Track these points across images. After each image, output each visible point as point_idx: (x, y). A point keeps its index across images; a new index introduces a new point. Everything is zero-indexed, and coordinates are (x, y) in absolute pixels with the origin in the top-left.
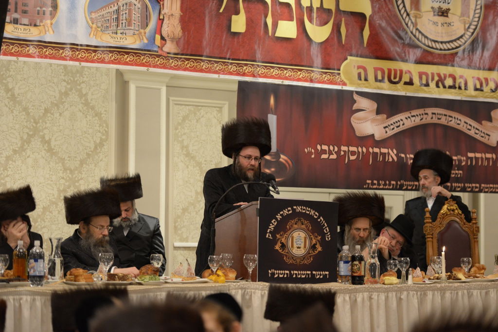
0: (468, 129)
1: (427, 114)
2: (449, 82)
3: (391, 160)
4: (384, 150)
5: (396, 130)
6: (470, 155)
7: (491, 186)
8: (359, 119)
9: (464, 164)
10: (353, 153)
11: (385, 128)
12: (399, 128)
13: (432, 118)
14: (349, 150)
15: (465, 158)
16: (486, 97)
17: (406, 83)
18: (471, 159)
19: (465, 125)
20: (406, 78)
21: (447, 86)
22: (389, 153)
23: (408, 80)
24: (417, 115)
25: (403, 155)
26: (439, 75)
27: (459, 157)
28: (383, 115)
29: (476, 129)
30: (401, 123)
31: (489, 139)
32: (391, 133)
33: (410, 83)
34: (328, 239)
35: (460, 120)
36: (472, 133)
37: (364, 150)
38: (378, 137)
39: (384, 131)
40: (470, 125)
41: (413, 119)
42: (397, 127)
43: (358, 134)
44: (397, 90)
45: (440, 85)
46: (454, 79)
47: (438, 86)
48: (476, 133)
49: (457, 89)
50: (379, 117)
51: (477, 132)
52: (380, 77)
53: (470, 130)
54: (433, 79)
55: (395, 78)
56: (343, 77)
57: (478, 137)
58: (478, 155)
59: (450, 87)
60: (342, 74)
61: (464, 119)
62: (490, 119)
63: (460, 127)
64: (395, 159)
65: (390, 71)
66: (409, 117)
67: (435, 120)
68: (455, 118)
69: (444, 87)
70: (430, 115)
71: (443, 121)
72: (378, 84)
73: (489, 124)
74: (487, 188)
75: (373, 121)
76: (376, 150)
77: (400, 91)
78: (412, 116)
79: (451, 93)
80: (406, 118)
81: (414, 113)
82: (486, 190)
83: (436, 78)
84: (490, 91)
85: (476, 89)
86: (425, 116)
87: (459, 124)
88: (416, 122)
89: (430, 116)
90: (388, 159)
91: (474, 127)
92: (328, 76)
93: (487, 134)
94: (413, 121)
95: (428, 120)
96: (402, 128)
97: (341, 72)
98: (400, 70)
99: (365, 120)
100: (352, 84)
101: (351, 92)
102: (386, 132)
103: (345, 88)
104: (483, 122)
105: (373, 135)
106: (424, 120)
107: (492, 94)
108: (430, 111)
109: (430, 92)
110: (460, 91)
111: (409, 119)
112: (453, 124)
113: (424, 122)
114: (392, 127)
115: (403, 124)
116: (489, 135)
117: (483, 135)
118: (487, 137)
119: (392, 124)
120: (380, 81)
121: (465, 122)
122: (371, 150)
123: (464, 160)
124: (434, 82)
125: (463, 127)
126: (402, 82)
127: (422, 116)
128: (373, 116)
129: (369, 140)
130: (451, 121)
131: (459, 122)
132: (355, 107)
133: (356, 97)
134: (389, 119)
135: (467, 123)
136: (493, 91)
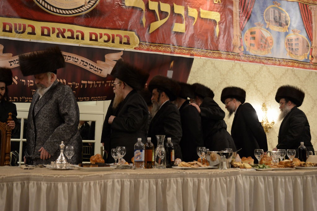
0: (85, 65)
2: (68, 34)
6: (83, 82)
9: (77, 87)
11: (10, 62)
15: (78, 84)
17: (29, 33)
18: (84, 84)
20: (29, 30)
21: (66, 37)
23: (31, 31)
25: (24, 81)
26: (59, 29)
28: (9, 54)
29: (91, 65)
31: (101, 73)
32: (15, 66)
33: (33, 33)
35: (77, 59)
36: (88, 68)
39: (9, 64)
40: (86, 63)
45: (60, 35)
47: (58, 36)
48: (90, 68)
49: (75, 39)
50: (6, 55)
51: (92, 67)
52: (8, 29)
53: (86, 66)
54: (53, 32)
57: (92, 71)
58: (90, 83)
59: (69, 38)
61: (80, 58)
63: (78, 64)
68: (73, 58)
69: (64, 37)
73: (102, 63)
79: (70, 42)
83: (57, 31)
84: (103, 41)
87: (76, 62)
91: (89, 64)
93: (100, 69)
98: (23, 24)
102: (11, 65)
104: (98, 61)
107: (106, 43)
109: (51, 40)
110: (78, 41)
112: (71, 61)
116: (101, 70)
117: (96, 70)
118: (100, 71)
121: (82, 61)
123: (77, 85)
124: (55, 34)
125: (79, 64)
126: (26, 33)
131: (77, 60)
134: (15, 57)
135: (84, 62)
136: (105, 41)
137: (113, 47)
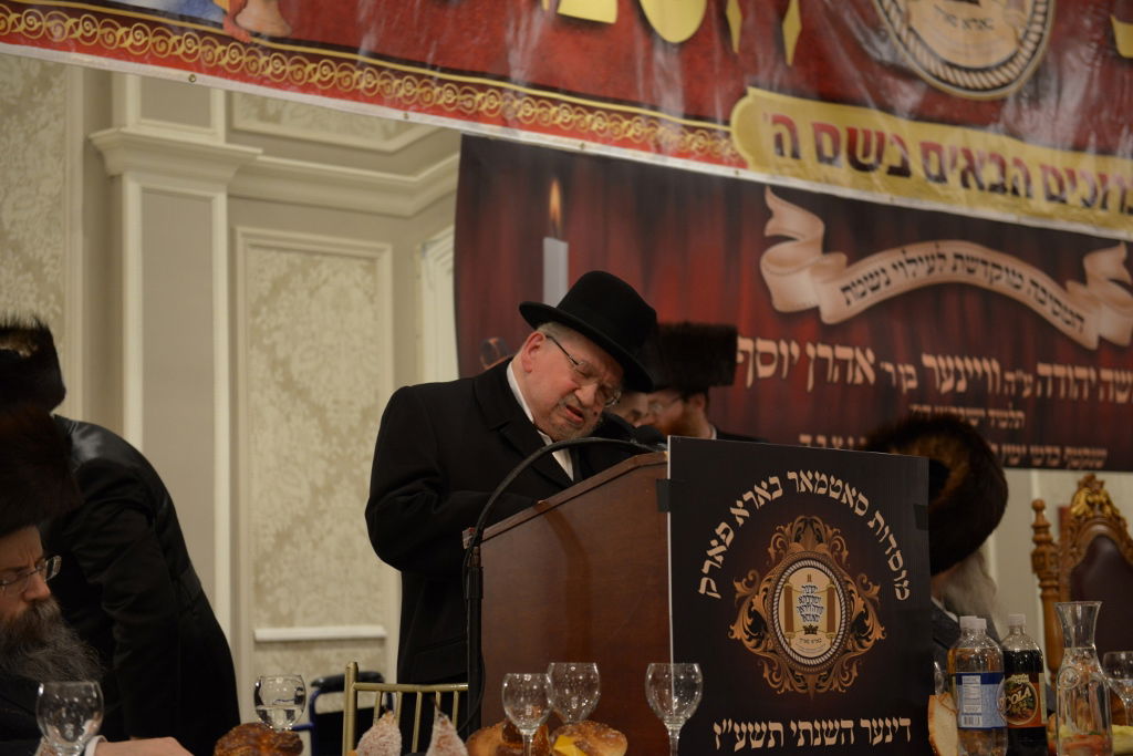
0: (1040, 300)
1: (942, 256)
2: (990, 174)
3: (859, 379)
4: (844, 353)
5: (871, 299)
6: (1044, 369)
7: (1086, 451)
8: (781, 263)
9: (1027, 392)
10: (767, 358)
11: (845, 289)
12: (877, 292)
13: (955, 268)
14: (755, 351)
15: (1030, 378)
16: (1072, 220)
17: (893, 171)
18: (1044, 379)
19: (1033, 289)
20: (893, 157)
21: (987, 185)
22: (855, 361)
23: (897, 163)
24: (921, 260)
25: (889, 367)
26: (968, 154)
27: (1020, 374)
28: (838, 254)
29: (1056, 300)
30: (883, 278)
31: (1081, 330)
32: (859, 305)
34: (903, 594)
35: (1021, 277)
36: (1046, 311)
37: (795, 349)
38: (829, 314)
39: (841, 297)
40: (1044, 291)
41: (910, 268)
42: (874, 289)
43: (779, 305)
44: (870, 188)
45: (971, 180)
46: (1003, 166)
47: (965, 184)
48: (1056, 313)
49: (1009, 194)
50: (830, 260)
51: (1058, 308)
52: (828, 152)
53: (1043, 303)
54: (954, 164)
55: (866, 154)
56: (738, 144)
57: (1058, 322)
58: (1060, 371)
59: (994, 188)
60: (734, 136)
61: (1030, 273)
62: (1082, 278)
63: (1020, 295)
64: (871, 377)
65: (852, 133)
66: (901, 264)
67: (961, 276)
68: (1007, 270)
69: (981, 187)
70: (950, 260)
71: (981, 278)
72: (825, 168)
73: (1080, 289)
74: (1077, 457)
75: (816, 269)
76: (824, 351)
77: (879, 191)
78: (910, 261)
79: (995, 205)
80: (894, 267)
81: (915, 251)
82: (1075, 463)
83: (962, 163)
84: (1080, 204)
85: (1051, 198)
86: (938, 263)
87: (1017, 287)
88: (918, 276)
89: (951, 262)
90: (854, 377)
91: (1051, 297)
92: (701, 139)
93: (1078, 317)
94: (910, 273)
95: (946, 272)
96: (885, 293)
97: (733, 129)
98: (877, 133)
99: (795, 265)
100: (762, 164)
101: (760, 187)
102: (848, 302)
103: (746, 175)
104: (1069, 284)
105: (816, 311)
106: (936, 272)
107: (1086, 212)
108: (950, 248)
109: (948, 199)
110: (1016, 201)
111: (900, 269)
112: (1003, 285)
113: (937, 277)
114: (860, 289)
115: (888, 283)
116: (1081, 319)
117: (1069, 317)
118: (1078, 323)
119: (859, 282)
120: (830, 161)
121: (1032, 283)
122: (810, 350)
123: (1028, 383)
124: (958, 172)
125: (1027, 295)
126: (883, 168)
127: (931, 262)
128: (814, 255)
129: (805, 323)
130: (998, 278)
131: (1017, 281)
132: (771, 228)
133: (772, 201)
134: (854, 267)
135: (1036, 285)
136: (1087, 204)
137: (1105, 224)
